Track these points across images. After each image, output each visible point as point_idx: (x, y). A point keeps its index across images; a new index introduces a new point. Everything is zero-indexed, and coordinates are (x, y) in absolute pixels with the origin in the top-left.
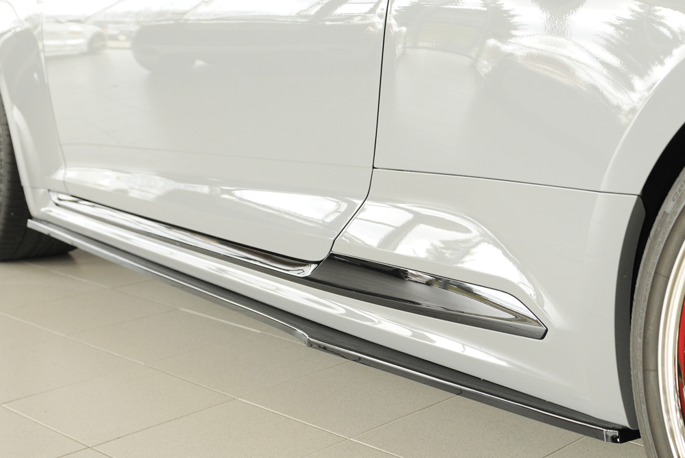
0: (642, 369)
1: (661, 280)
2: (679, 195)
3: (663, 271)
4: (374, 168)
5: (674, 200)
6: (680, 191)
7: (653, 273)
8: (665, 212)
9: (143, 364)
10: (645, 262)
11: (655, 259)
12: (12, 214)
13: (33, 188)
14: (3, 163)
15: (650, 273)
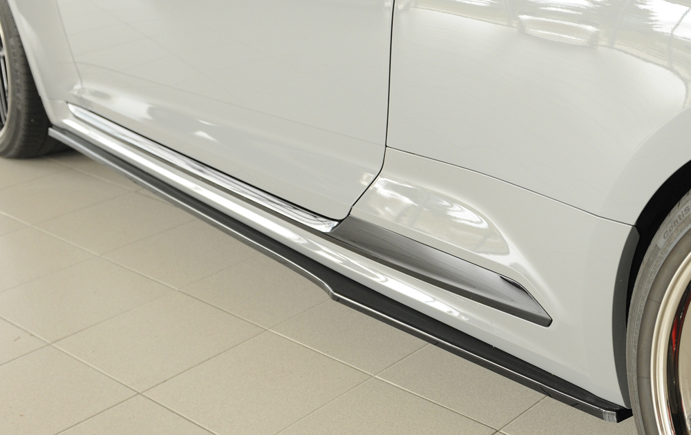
0: (636, 376)
1: (653, 305)
2: (669, 235)
3: (655, 297)
4: (386, 146)
5: (665, 238)
6: (670, 231)
7: (646, 299)
8: (656, 245)
9: (177, 289)
10: (639, 285)
11: (647, 286)
12: (32, 120)
13: (51, 99)
14: (18, 74)
15: (644, 297)
